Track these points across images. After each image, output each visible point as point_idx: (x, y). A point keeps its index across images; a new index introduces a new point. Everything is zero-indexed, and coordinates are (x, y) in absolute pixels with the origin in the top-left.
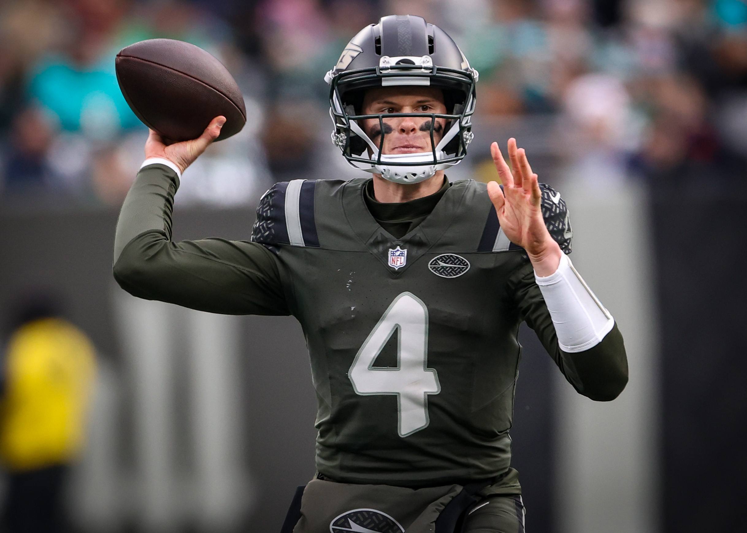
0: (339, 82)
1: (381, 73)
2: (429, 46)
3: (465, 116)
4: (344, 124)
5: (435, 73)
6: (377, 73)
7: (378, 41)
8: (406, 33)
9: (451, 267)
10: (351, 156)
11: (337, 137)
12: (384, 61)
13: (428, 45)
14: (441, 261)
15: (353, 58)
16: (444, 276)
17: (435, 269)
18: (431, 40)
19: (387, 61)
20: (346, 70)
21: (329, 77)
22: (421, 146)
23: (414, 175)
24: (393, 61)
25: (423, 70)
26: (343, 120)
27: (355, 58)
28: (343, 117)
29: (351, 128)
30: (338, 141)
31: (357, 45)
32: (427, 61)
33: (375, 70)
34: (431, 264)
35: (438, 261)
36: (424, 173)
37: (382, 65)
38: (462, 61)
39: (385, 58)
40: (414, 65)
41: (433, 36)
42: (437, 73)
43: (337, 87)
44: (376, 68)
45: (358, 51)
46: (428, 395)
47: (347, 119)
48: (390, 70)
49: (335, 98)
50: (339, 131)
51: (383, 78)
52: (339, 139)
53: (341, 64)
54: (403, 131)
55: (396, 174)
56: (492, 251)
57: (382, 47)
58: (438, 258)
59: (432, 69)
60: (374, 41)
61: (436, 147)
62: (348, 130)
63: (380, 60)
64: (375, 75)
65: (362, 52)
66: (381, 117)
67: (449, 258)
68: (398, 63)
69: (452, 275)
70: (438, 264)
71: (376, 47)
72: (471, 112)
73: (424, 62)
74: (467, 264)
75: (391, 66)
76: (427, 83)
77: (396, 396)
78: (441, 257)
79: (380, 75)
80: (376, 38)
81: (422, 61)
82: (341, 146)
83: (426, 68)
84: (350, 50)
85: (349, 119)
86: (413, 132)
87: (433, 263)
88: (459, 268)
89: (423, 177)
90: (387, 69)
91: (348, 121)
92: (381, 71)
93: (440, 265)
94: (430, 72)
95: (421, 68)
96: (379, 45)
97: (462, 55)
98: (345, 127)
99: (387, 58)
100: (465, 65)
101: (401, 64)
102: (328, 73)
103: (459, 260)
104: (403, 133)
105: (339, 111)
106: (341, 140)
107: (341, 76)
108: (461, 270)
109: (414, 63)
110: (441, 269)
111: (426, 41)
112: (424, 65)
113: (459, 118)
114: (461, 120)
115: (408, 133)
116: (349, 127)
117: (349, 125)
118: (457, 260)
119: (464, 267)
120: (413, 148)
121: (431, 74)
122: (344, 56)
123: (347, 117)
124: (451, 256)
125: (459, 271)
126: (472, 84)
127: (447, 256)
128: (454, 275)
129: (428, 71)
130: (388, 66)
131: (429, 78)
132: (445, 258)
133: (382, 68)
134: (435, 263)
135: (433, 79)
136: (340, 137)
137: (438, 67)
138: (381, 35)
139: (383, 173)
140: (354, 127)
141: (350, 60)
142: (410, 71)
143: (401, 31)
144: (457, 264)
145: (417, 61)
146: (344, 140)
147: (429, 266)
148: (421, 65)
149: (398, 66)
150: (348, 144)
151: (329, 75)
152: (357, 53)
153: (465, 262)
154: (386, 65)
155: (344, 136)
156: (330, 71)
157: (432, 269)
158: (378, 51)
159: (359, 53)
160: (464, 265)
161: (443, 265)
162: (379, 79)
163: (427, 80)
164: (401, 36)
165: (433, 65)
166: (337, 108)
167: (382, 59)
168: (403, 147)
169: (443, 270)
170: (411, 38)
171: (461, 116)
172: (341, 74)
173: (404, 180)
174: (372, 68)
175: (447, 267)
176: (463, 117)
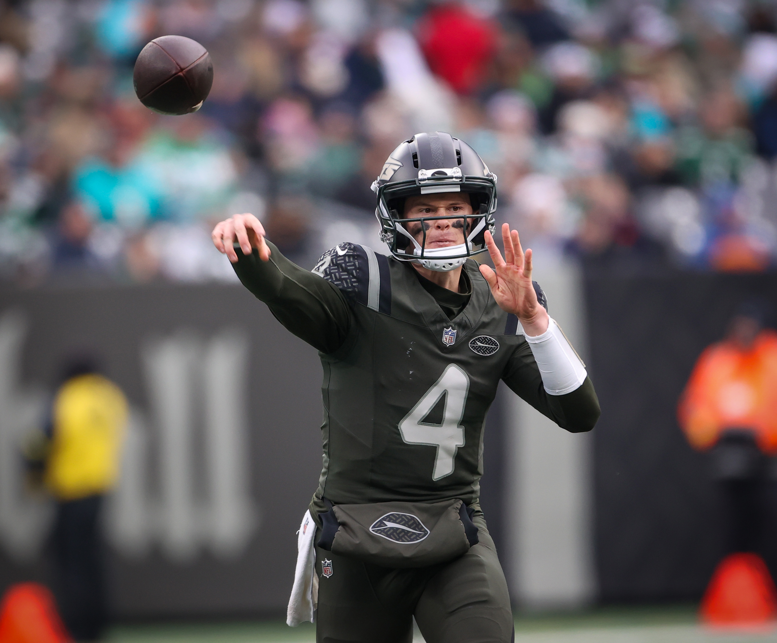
0: (385, 191)
1: (420, 183)
2: (458, 159)
3: (490, 214)
4: (390, 226)
5: (464, 181)
6: (417, 184)
7: (415, 156)
8: (438, 149)
9: (486, 347)
10: (397, 251)
11: (385, 236)
12: (422, 174)
13: (456, 157)
14: (478, 342)
15: (395, 171)
16: (481, 353)
17: (474, 348)
18: (458, 153)
19: (424, 174)
20: (390, 181)
21: (374, 186)
22: (453, 240)
23: (451, 264)
24: (429, 173)
25: (454, 179)
26: (390, 223)
27: (397, 170)
28: (390, 220)
29: (397, 229)
30: (385, 239)
31: (397, 160)
32: (457, 172)
33: (415, 181)
34: (471, 343)
35: (476, 341)
36: (458, 262)
37: (420, 177)
38: (484, 168)
39: (422, 171)
40: (447, 176)
41: (459, 150)
42: (466, 181)
43: (384, 196)
44: (415, 180)
45: (399, 165)
46: (458, 448)
47: (393, 222)
48: (427, 181)
49: (382, 205)
50: (385, 231)
51: (421, 188)
52: (387, 237)
53: (384, 175)
54: (439, 227)
55: (436, 265)
56: (515, 334)
57: (418, 161)
58: (476, 339)
59: (461, 178)
60: (412, 156)
61: (467, 238)
62: (394, 231)
63: (418, 172)
64: (416, 185)
65: (402, 166)
66: (422, 220)
67: (485, 339)
68: (433, 175)
69: (487, 353)
70: (476, 344)
71: (414, 162)
72: (494, 210)
73: (454, 173)
74: (497, 345)
75: (427, 178)
76: (458, 190)
77: (436, 447)
78: (479, 338)
79: (419, 186)
80: (413, 154)
81: (453, 171)
82: (389, 243)
83: (456, 178)
84: (391, 164)
85: (395, 222)
86: (447, 228)
87: (472, 343)
88: (492, 347)
89: (458, 266)
90: (424, 180)
91: (394, 224)
92: (420, 182)
93: (477, 345)
94: (460, 181)
95: (452, 178)
96: (416, 160)
97: (484, 164)
98: (392, 228)
99: (424, 171)
100: (487, 171)
101: (436, 175)
102: (374, 183)
103: (492, 341)
104: (439, 229)
105: (386, 214)
106: (389, 238)
107: (386, 187)
108: (493, 349)
109: (446, 174)
110: (478, 348)
111: (455, 154)
112: (455, 175)
113: (485, 216)
114: (487, 218)
115: (442, 229)
116: (396, 228)
117: (395, 227)
118: (490, 341)
119: (495, 347)
120: (447, 242)
121: (461, 182)
122: (386, 169)
123: (393, 220)
124: (486, 337)
125: (492, 350)
126: (494, 188)
127: (483, 337)
128: (488, 354)
129: (458, 180)
130: (426, 177)
131: (459, 185)
132: (482, 339)
133: (420, 180)
134: (474, 342)
135: (462, 186)
136: (387, 236)
137: (466, 176)
138: (417, 151)
139: (424, 264)
140: (399, 228)
141: (393, 172)
142: (444, 181)
143: (434, 147)
144: (490, 344)
145: (449, 172)
146: (390, 238)
147: (469, 345)
148: (452, 175)
149: (434, 177)
150: (395, 242)
151: (375, 184)
152: (398, 167)
153: (496, 343)
154: (423, 177)
155: (390, 235)
156: (375, 181)
157: (472, 348)
158: (416, 165)
159: (400, 166)
160: (495, 346)
161: (481, 345)
162: (418, 189)
163: (458, 187)
164: (434, 151)
165: (462, 175)
166: (384, 212)
167: (420, 173)
168: (438, 242)
169: (480, 349)
170: (442, 153)
171: (487, 214)
172: (386, 185)
173: (442, 269)
174: (412, 179)
175: (483, 347)
176: (488, 215)
